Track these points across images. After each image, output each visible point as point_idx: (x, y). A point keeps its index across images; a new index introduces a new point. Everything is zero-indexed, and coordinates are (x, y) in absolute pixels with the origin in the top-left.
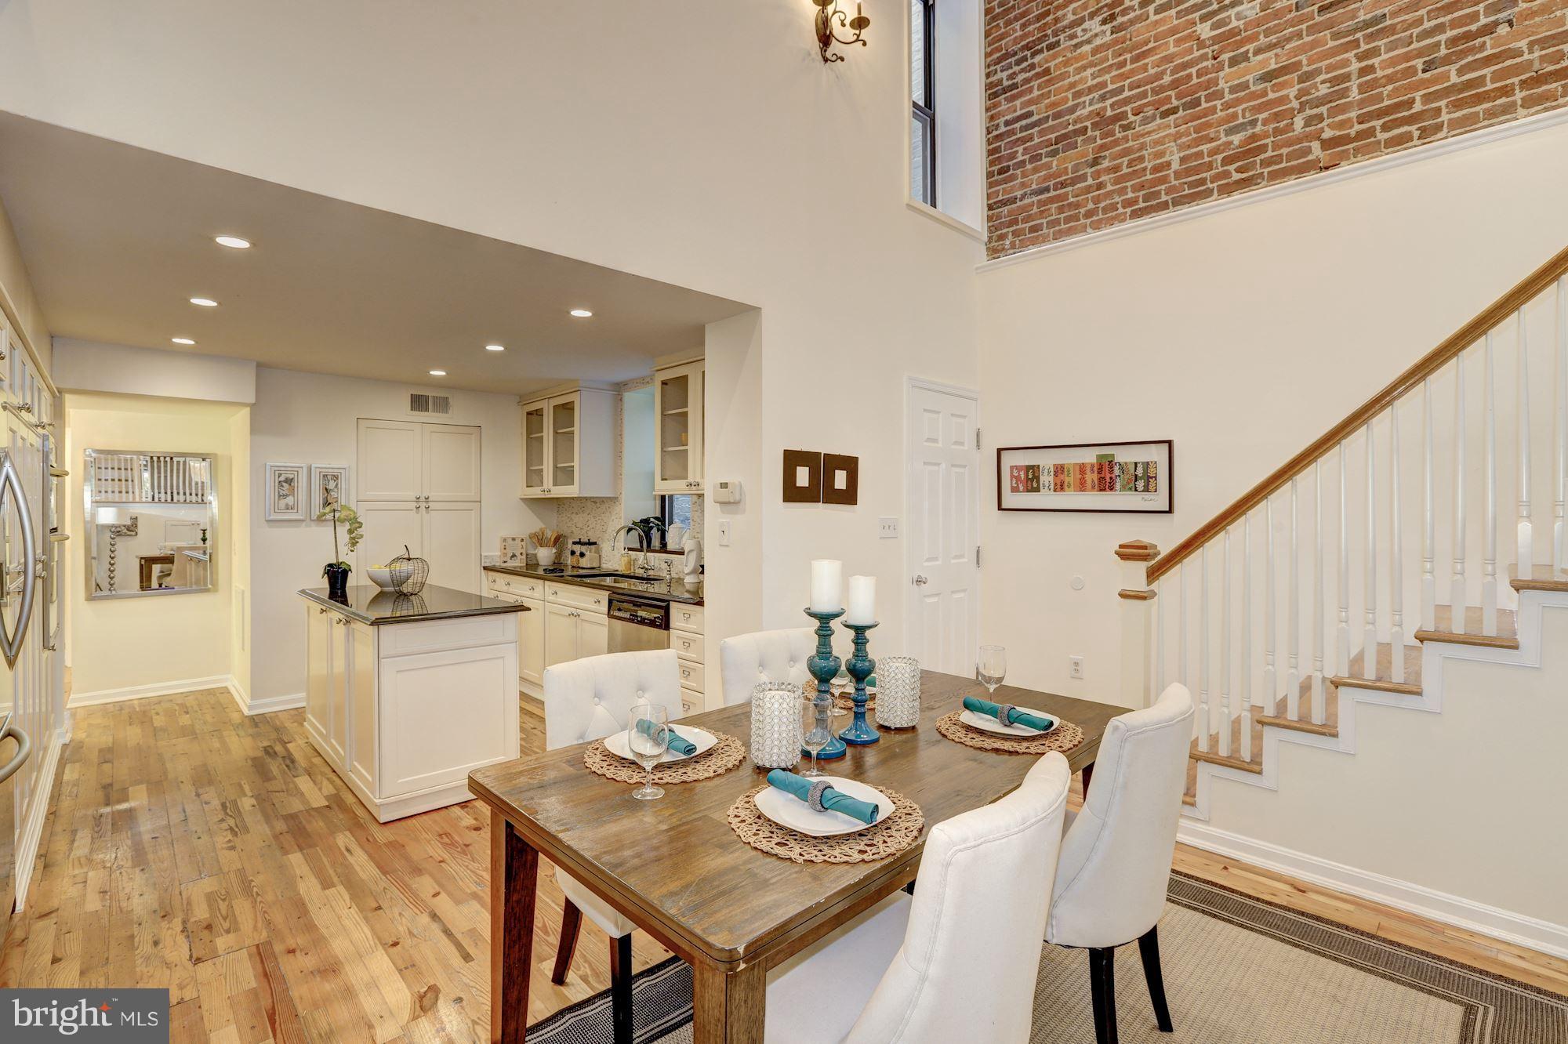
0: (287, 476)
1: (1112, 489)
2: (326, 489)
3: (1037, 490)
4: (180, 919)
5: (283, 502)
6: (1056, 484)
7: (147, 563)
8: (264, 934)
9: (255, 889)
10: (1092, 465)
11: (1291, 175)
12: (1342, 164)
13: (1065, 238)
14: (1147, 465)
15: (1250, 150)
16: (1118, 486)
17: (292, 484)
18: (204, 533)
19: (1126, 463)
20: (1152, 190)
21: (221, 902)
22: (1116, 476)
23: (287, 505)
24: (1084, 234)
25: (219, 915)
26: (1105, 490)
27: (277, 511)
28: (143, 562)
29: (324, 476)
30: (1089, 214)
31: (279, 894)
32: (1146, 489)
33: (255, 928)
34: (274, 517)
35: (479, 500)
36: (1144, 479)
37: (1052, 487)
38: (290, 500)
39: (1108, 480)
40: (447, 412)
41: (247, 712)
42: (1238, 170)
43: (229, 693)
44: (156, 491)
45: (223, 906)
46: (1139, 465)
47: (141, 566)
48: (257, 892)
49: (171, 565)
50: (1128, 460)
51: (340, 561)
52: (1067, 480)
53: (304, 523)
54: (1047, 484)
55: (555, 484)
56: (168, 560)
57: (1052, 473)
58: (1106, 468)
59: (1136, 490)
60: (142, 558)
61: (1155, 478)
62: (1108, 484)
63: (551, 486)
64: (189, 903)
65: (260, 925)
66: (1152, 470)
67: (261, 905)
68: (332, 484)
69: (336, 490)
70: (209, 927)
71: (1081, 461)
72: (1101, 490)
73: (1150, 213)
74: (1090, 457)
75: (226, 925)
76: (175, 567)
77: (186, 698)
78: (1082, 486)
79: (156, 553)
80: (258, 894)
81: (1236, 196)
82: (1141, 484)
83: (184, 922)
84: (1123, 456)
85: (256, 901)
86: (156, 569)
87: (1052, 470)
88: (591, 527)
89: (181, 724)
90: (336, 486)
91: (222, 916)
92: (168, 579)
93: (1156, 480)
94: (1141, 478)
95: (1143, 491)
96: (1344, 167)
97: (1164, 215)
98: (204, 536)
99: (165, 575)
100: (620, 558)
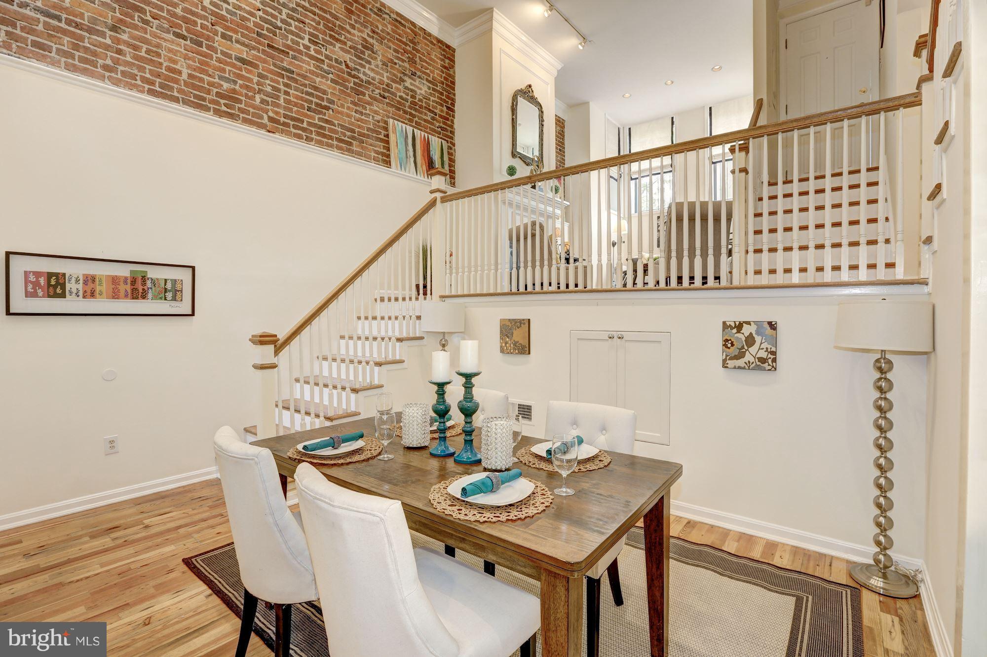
1: (144, 297)
3: (63, 295)
6: (85, 292)
10: (126, 278)
11: (254, 125)
12: (277, 133)
13: (79, 75)
14: (174, 282)
15: (231, 97)
16: (150, 295)
19: (157, 279)
20: (166, 82)
22: (148, 288)
24: (102, 82)
26: (137, 298)
30: (106, 68)
32: (174, 299)
36: (171, 291)
37: (81, 293)
39: (141, 291)
42: (225, 105)
46: (168, 281)
50: (158, 277)
52: (98, 289)
54: (75, 291)
57: (81, 282)
58: (139, 282)
59: (165, 299)
61: (181, 291)
62: (140, 294)
66: (179, 285)
71: (115, 274)
72: (133, 298)
73: (165, 99)
74: (124, 271)
78: (115, 296)
81: (224, 120)
82: (169, 295)
84: (153, 273)
87: (81, 278)
93: (182, 292)
94: (170, 291)
95: (171, 300)
96: (277, 136)
97: (174, 105)
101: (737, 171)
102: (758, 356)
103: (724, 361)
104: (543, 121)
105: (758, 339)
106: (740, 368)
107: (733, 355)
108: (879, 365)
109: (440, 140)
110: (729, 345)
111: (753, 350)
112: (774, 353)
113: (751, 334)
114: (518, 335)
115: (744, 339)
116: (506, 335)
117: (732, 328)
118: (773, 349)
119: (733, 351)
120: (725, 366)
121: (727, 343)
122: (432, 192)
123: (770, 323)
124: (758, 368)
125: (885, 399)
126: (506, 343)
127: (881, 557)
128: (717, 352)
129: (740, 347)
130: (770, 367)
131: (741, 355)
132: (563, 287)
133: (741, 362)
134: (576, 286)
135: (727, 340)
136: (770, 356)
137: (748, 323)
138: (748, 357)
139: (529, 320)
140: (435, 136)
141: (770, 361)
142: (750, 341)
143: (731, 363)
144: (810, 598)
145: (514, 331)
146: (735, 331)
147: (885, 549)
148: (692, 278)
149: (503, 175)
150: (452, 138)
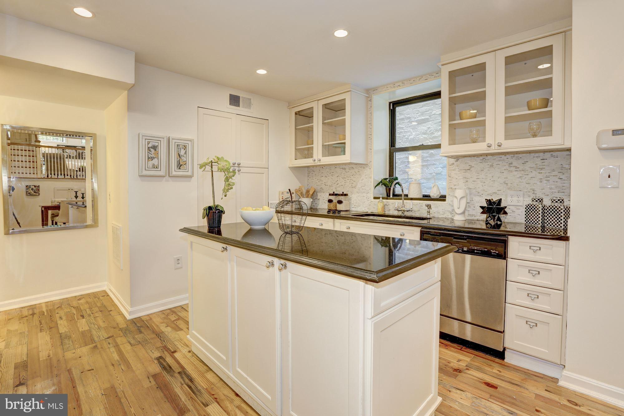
0: (154, 143)
2: (179, 155)
5: (151, 163)
7: (45, 210)
17: (157, 150)
18: (76, 194)
23: (154, 165)
27: (147, 169)
28: (43, 209)
29: (178, 145)
34: (145, 173)
35: (267, 167)
38: (155, 162)
40: (250, 109)
41: (129, 317)
43: (108, 296)
44: (49, 172)
47: (42, 211)
49: (57, 211)
51: (216, 204)
53: (164, 179)
55: (324, 155)
56: (57, 208)
60: (42, 207)
63: (320, 156)
68: (182, 152)
69: (185, 156)
76: (60, 212)
77: (80, 302)
79: (49, 204)
86: (50, 212)
88: (340, 184)
89: (81, 330)
90: (185, 153)
92: (57, 218)
98: (76, 195)
99: (54, 216)
100: (370, 204)
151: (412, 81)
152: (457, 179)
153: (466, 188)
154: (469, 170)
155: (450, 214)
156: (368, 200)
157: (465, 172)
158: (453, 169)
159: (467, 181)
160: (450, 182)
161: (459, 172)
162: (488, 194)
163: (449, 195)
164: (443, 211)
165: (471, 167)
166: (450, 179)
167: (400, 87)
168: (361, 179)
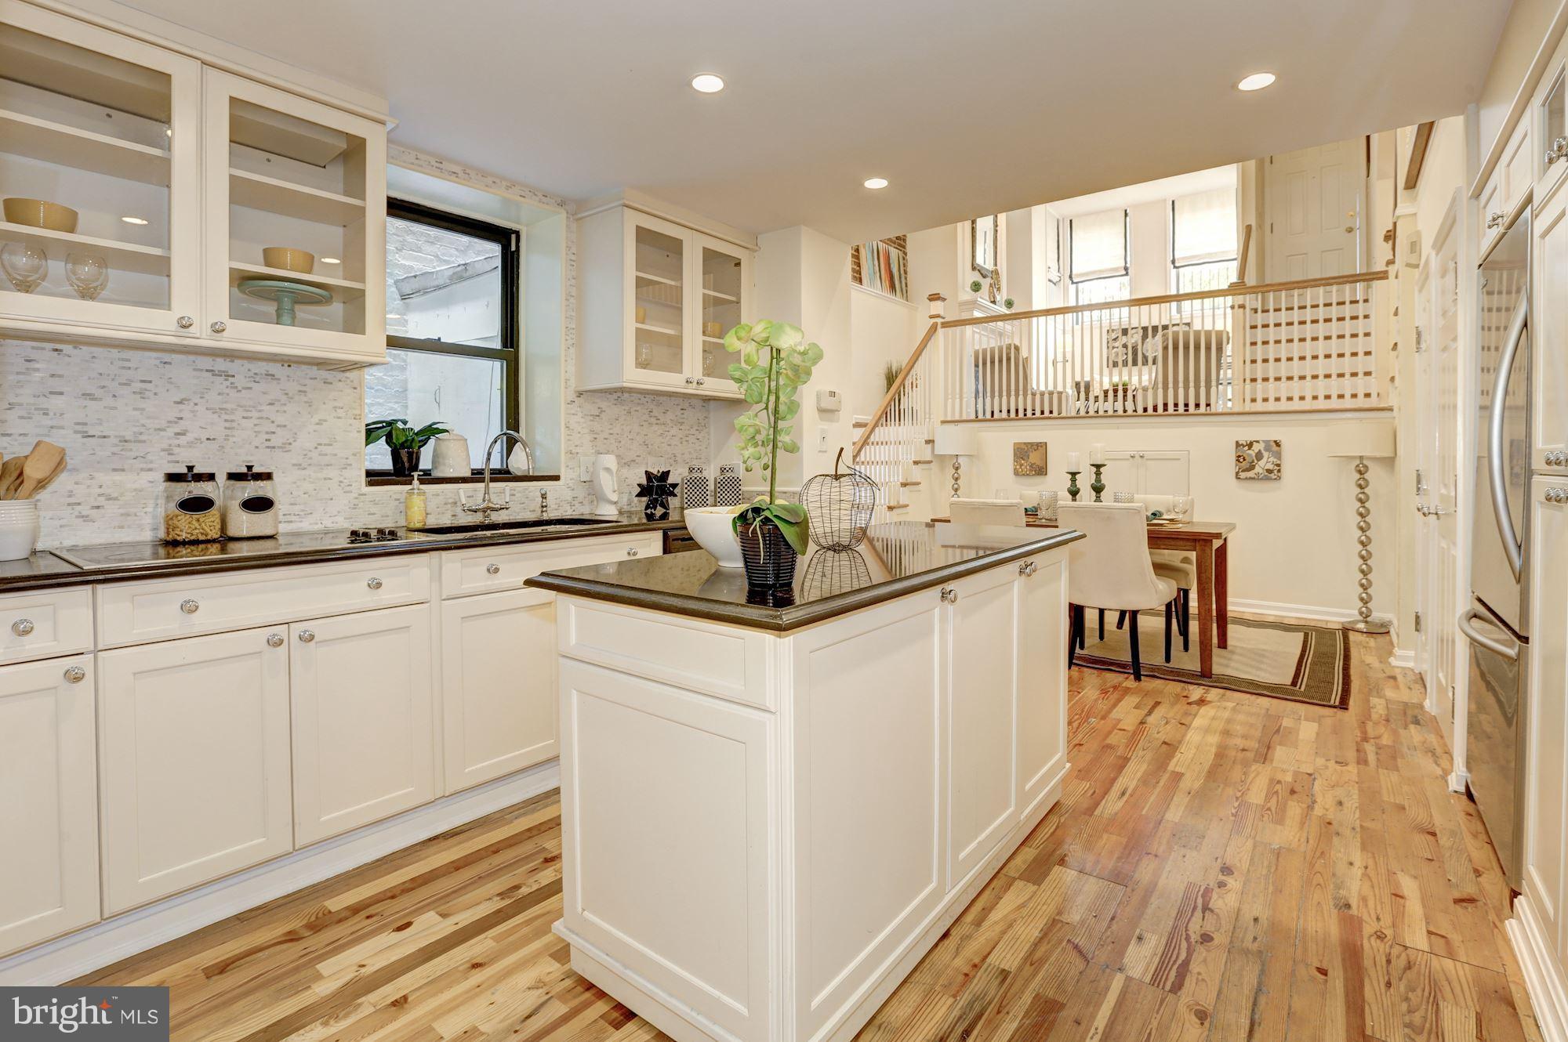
4: (1315, 813)
8: (1253, 768)
9: (1236, 804)
21: (1273, 809)
25: (1280, 797)
31: (1220, 790)
33: (1258, 774)
45: (1273, 803)
48: (1237, 801)
64: (1302, 824)
65: (1252, 775)
67: (1240, 788)
70: (1293, 792)
75: (1278, 787)
80: (1237, 798)
83: (1311, 807)
85: (1243, 794)
91: (1278, 797)
100: (356, 502)
101: (1236, 307)
102: (1266, 468)
103: (1237, 473)
104: (997, 226)
105: (1266, 454)
106: (1251, 478)
107: (1245, 468)
108: (1358, 468)
109: (897, 251)
110: (1242, 460)
111: (1262, 463)
112: (1278, 465)
113: (1260, 451)
114: (1034, 458)
115: (1254, 455)
116: (1022, 458)
117: (1244, 446)
118: (1278, 462)
119: (1245, 465)
120: (1238, 477)
121: (1239, 458)
122: (931, 317)
123: (1275, 442)
124: (1267, 479)
125: (1363, 493)
126: (1021, 465)
127: (1364, 609)
128: (1231, 466)
129: (1251, 461)
130: (1276, 477)
131: (1252, 468)
132: (1038, 413)
133: (1251, 474)
134: (1051, 412)
135: (1239, 456)
136: (1276, 467)
137: (1258, 442)
138: (1258, 469)
139: (1046, 443)
140: (891, 246)
141: (1276, 472)
142: (1259, 456)
143: (1243, 475)
144: (1314, 633)
145: (1031, 454)
146: (1246, 448)
147: (1367, 603)
148: (1176, 405)
149: (966, 291)
150: (904, 247)
151: (489, 180)
152: (579, 433)
153: (593, 451)
154: (599, 416)
155: (569, 507)
156: (348, 489)
157: (593, 421)
158: (573, 412)
159: (595, 438)
160: (569, 440)
161: (583, 420)
162: (625, 463)
163: (568, 466)
164: (558, 501)
165: (602, 411)
166: (569, 432)
167: (456, 179)
168: (316, 419)
